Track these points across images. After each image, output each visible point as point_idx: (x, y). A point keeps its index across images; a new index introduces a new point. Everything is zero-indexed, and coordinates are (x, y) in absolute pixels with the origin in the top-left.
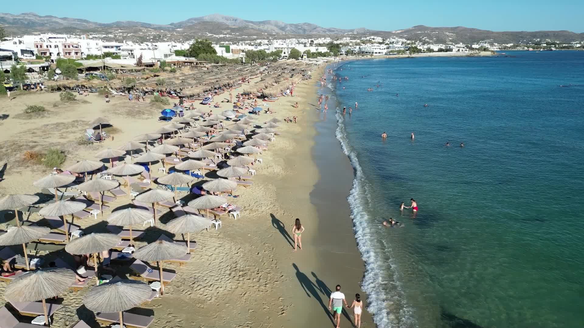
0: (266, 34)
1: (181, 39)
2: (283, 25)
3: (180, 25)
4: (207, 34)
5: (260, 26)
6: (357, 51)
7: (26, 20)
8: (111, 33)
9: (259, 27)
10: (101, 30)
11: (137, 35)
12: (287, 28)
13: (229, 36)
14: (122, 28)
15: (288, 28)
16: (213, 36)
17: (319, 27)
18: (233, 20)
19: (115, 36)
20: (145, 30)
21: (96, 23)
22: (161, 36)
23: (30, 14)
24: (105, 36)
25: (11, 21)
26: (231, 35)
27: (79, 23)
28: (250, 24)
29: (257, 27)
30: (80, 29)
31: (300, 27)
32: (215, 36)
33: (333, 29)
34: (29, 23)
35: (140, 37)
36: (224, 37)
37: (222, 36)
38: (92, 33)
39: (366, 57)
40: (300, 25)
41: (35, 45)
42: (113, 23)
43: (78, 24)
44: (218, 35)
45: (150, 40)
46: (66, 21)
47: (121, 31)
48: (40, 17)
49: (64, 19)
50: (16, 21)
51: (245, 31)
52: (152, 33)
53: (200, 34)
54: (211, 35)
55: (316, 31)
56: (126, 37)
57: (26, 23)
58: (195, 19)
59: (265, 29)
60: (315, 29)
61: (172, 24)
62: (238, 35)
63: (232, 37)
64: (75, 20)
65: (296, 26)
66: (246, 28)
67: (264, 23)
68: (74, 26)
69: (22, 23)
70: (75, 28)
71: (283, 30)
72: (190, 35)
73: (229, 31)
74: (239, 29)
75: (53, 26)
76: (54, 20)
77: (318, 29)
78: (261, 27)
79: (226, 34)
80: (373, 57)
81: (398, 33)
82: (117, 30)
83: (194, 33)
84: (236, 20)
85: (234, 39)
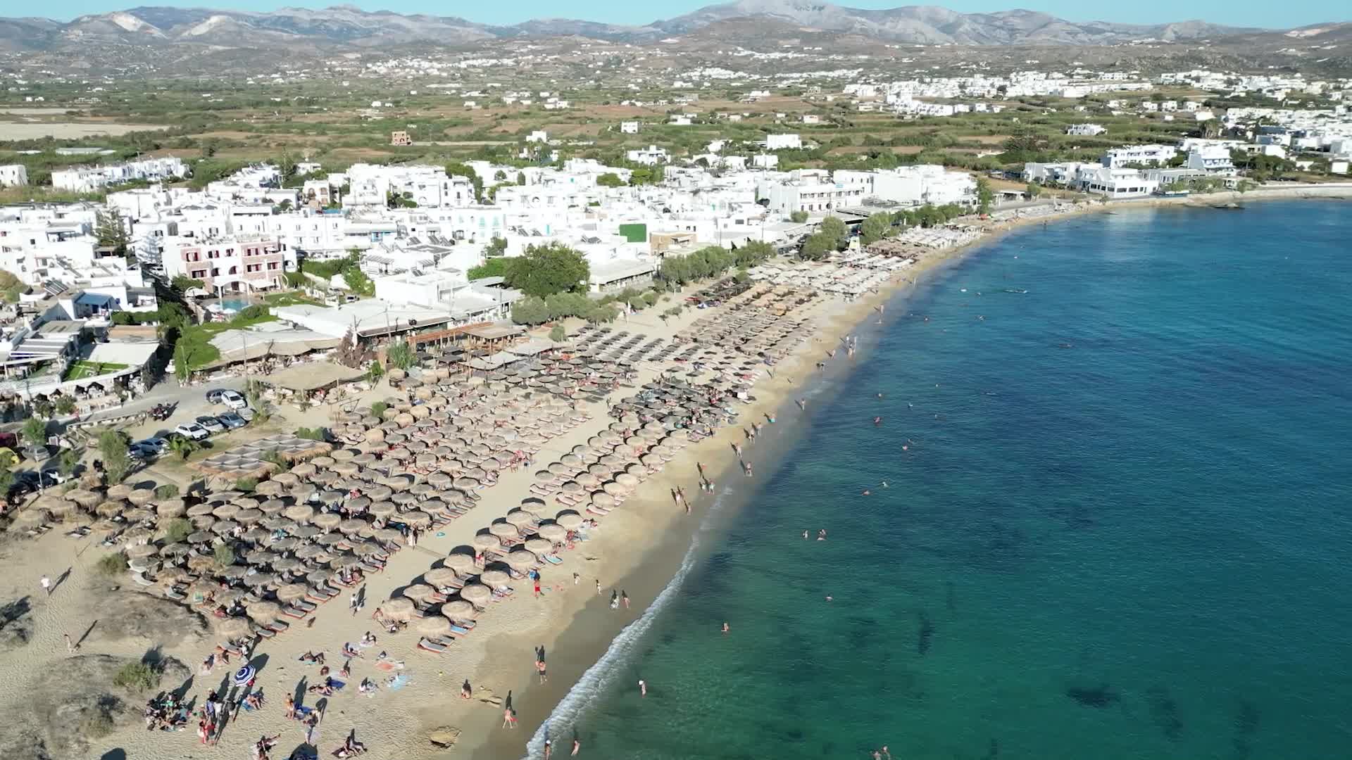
0: (897, 47)
1: (669, 69)
2: (952, 20)
3: (676, 28)
4: (739, 52)
5: (884, 24)
6: (1068, 181)
7: (336, 21)
8: (507, 54)
9: (881, 27)
10: (488, 45)
11: (567, 58)
12: (960, 25)
13: (795, 55)
14: (537, 41)
15: (966, 27)
16: (752, 55)
17: (1059, 21)
18: (814, 8)
19: (517, 62)
20: (587, 43)
21: (482, 27)
22: (621, 61)
23: (345, 9)
24: (494, 61)
25: (307, 26)
26: (801, 51)
27: (446, 26)
28: (858, 18)
29: (875, 26)
30: (444, 45)
31: (998, 23)
32: (757, 55)
33: (1100, 26)
34: (341, 30)
35: (574, 64)
36: (781, 59)
37: (776, 55)
38: (468, 54)
39: (1084, 204)
40: (1001, 16)
41: (182, 254)
42: (521, 25)
43: (444, 29)
44: (766, 52)
45: (595, 71)
46: (418, 24)
47: (534, 47)
48: (366, 14)
49: (416, 18)
50: (317, 24)
51: (838, 41)
52: (604, 53)
53: (720, 52)
54: (750, 52)
55: (1047, 33)
56: (540, 64)
57: (335, 28)
58: (718, 10)
59: (897, 32)
60: (1045, 26)
61: (657, 24)
62: (819, 53)
63: (802, 59)
64: (436, 20)
65: (990, 20)
66: (846, 30)
67: (895, 13)
68: (433, 37)
69: (328, 30)
70: (435, 43)
71: (948, 33)
72: (694, 55)
73: (796, 41)
74: (827, 37)
75: (391, 37)
76: (394, 20)
77: (1056, 27)
78: (888, 26)
79: (787, 51)
80: (1108, 203)
81: (1311, 38)
82: (524, 45)
83: (704, 49)
84: (821, 8)
85: (807, 63)
